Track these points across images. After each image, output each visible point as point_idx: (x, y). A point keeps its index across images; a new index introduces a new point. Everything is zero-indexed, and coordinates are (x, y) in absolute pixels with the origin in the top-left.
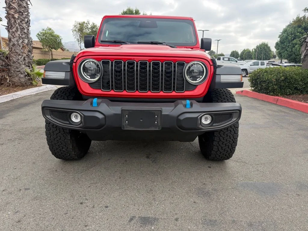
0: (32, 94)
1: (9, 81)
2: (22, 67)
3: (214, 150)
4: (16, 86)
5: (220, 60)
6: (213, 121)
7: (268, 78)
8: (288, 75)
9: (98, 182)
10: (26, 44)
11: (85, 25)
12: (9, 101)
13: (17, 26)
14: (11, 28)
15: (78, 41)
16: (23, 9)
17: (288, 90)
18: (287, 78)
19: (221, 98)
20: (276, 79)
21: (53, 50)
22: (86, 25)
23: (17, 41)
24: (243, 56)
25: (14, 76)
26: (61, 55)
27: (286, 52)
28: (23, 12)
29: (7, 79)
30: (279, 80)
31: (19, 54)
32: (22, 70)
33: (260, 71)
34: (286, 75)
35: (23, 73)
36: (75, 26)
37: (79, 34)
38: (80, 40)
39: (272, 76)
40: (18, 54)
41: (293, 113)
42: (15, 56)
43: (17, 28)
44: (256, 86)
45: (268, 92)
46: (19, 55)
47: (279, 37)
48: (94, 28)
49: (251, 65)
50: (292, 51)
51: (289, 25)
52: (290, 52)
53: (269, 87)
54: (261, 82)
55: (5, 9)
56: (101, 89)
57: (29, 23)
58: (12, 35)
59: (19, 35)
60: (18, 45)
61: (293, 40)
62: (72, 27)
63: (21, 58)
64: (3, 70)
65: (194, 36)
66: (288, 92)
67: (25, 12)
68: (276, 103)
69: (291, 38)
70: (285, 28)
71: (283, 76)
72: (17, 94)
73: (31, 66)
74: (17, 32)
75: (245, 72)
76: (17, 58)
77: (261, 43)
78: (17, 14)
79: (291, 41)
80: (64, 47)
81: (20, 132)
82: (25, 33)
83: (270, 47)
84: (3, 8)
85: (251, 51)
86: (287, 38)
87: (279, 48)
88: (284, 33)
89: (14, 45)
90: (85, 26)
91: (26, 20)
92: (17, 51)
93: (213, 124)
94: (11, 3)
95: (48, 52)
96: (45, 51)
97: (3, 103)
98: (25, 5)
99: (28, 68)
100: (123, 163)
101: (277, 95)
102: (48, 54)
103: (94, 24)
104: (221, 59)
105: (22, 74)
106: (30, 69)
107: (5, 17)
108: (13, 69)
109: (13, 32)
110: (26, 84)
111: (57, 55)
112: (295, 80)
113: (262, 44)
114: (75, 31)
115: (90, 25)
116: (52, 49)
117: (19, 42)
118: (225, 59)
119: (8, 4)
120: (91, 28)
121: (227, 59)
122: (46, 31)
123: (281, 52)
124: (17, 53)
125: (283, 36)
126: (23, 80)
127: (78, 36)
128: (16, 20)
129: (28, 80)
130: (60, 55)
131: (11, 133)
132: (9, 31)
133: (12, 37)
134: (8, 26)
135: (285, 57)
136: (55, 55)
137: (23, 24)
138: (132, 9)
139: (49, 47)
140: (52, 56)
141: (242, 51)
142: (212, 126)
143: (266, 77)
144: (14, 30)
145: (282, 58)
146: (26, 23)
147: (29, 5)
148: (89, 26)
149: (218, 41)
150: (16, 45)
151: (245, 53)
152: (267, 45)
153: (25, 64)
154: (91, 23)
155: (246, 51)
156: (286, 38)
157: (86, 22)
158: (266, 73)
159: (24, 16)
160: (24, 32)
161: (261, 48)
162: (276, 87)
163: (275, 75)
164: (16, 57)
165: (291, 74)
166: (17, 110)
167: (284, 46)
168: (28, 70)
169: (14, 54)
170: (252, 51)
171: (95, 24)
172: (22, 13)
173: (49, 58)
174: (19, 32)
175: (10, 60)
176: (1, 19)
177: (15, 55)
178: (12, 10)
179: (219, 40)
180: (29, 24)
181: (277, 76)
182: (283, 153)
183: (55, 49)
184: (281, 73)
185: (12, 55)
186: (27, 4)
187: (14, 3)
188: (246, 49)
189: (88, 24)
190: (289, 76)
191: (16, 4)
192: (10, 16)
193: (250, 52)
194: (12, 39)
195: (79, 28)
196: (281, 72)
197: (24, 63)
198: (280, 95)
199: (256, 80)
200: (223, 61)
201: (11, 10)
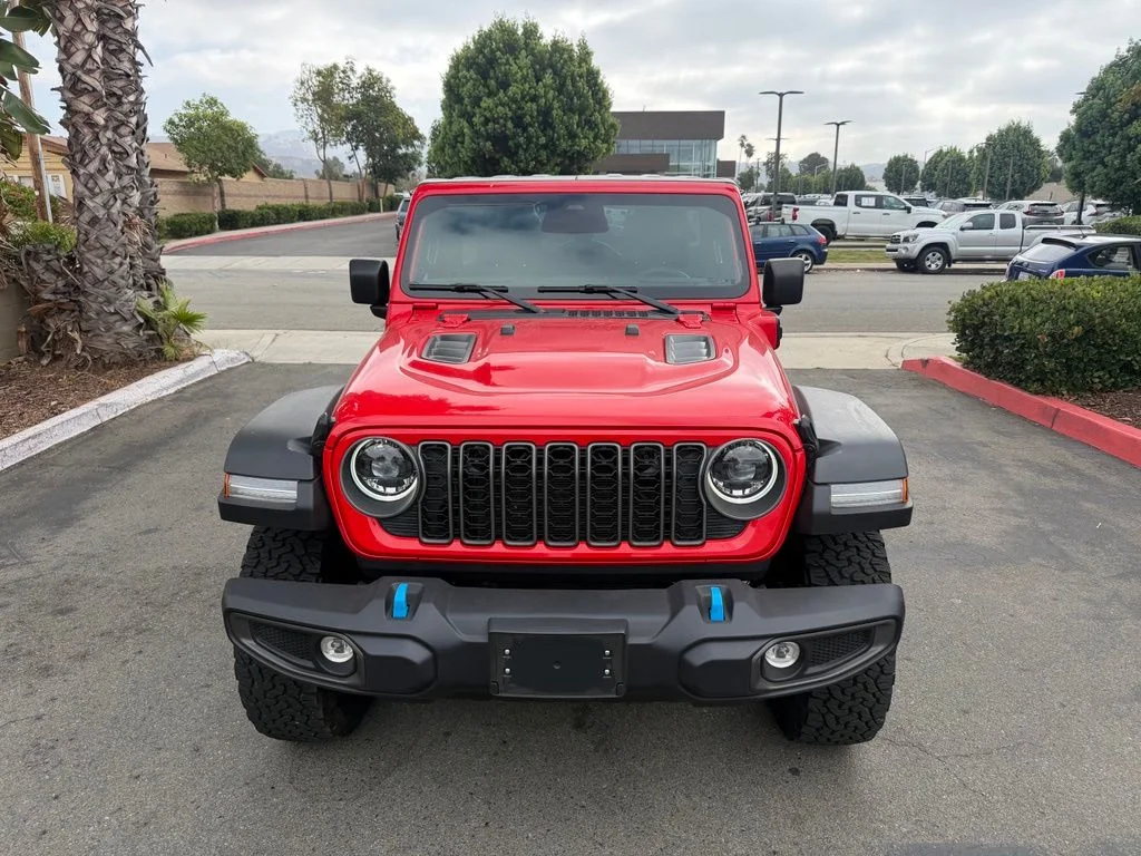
0: (165, 393)
1: (83, 350)
2: (126, 297)
3: (809, 723)
4: (107, 367)
5: (845, 205)
6: (803, 661)
7: (1020, 329)
8: (1097, 321)
9: (414, 843)
10: (137, 208)
11: (338, 77)
12: (88, 432)
13: (102, 152)
14: (82, 160)
15: (316, 140)
16: (121, 83)
17: (1096, 374)
18: (1094, 331)
19: (836, 543)
20: (1051, 335)
21: (227, 178)
22: (342, 75)
23: (105, 206)
24: (933, 175)
25: (98, 332)
26: (256, 196)
27: (1100, 168)
28: (120, 93)
29: (74, 341)
30: (1062, 336)
31: (114, 252)
32: (124, 306)
33: (991, 298)
34: (1092, 318)
35: (128, 317)
36: (302, 83)
37: (319, 111)
38: (320, 135)
39: (1038, 320)
40: (110, 253)
41: (1113, 479)
42: (99, 261)
43: (104, 161)
44: (977, 350)
45: (1021, 381)
46: (115, 254)
47: (1073, 112)
48: (371, 86)
49: (962, 229)
50: (1123, 167)
51: (1114, 65)
52: (1117, 170)
53: (1024, 361)
54: (997, 337)
55: (58, 95)
56: (418, 537)
57: (142, 128)
58: (86, 186)
59: (112, 184)
60: (109, 219)
61: (1130, 122)
62: (291, 88)
63: (121, 264)
64: (59, 309)
65: (740, 258)
66: (1097, 380)
67: (128, 94)
68: (1049, 425)
69: (1121, 117)
70: (1097, 75)
71: (1078, 323)
72: (111, 405)
73: (154, 286)
74: (103, 175)
75: (938, 255)
76: (107, 267)
77: (1003, 127)
78: (103, 109)
79: (1121, 128)
80: (263, 157)
81: (137, 593)
82: (132, 169)
83: (1037, 140)
84: (53, 89)
85: (967, 157)
86: (1104, 115)
87: (1074, 153)
88: (1094, 97)
89: (94, 221)
90: (338, 80)
91: (134, 120)
92: (107, 242)
93: (805, 669)
94: (79, 73)
95: (208, 184)
96: (198, 185)
97: (66, 442)
98: (126, 66)
99: (145, 294)
100: (496, 754)
101: (1056, 393)
102: (205, 195)
103: (370, 71)
104: (851, 200)
105: (126, 320)
106: (154, 299)
107: (61, 123)
108: (94, 305)
109: (91, 176)
110: (140, 355)
111: (239, 195)
112: (1125, 337)
113: (1009, 129)
114: (304, 100)
115: (359, 74)
116: (220, 174)
117: (114, 210)
118: (865, 202)
119: (67, 79)
120: (362, 86)
121: (872, 202)
122: (197, 108)
123: (1081, 168)
124: (106, 248)
125: (1090, 107)
126: (129, 344)
127: (316, 118)
128: (98, 133)
129: (147, 340)
130: (252, 193)
131: (109, 600)
132: (74, 172)
133: (87, 193)
134: (73, 156)
135: (1095, 189)
136: (231, 195)
137: (121, 136)
138: (511, 22)
139: (213, 167)
140: (223, 201)
141: (930, 156)
142: (801, 676)
143: (1013, 324)
144: (92, 168)
145: (1084, 192)
146: (133, 133)
147: (142, 65)
148: (355, 82)
149: (838, 125)
150: (100, 219)
151: (941, 165)
152: (1026, 133)
153: (134, 284)
154: (360, 69)
155: (947, 158)
156: (1101, 116)
157: (341, 66)
158: (1013, 309)
159: (126, 108)
160: (128, 167)
161: (1003, 147)
162: (1049, 364)
163: (1048, 319)
164: (104, 263)
165: (1108, 317)
166: (119, 478)
167: (1092, 148)
168: (148, 305)
169: (94, 253)
170: (970, 158)
171: (375, 74)
172: (119, 98)
173: (214, 207)
174: (111, 173)
175: (84, 275)
176: (47, 123)
177: (101, 257)
178: (86, 99)
179: (843, 123)
180: (145, 131)
181: (1055, 322)
182: (1061, 699)
183: (232, 173)
184: (1071, 312)
185: (88, 256)
186: (135, 64)
187: (89, 72)
188: (945, 150)
189: (349, 73)
190: (1100, 324)
191: (97, 75)
192: (78, 120)
193: (961, 159)
194: (89, 203)
195: (316, 89)
196: (1072, 307)
197: (131, 281)
198: (1065, 392)
199: (976, 329)
200: (858, 209)
201: (82, 98)
